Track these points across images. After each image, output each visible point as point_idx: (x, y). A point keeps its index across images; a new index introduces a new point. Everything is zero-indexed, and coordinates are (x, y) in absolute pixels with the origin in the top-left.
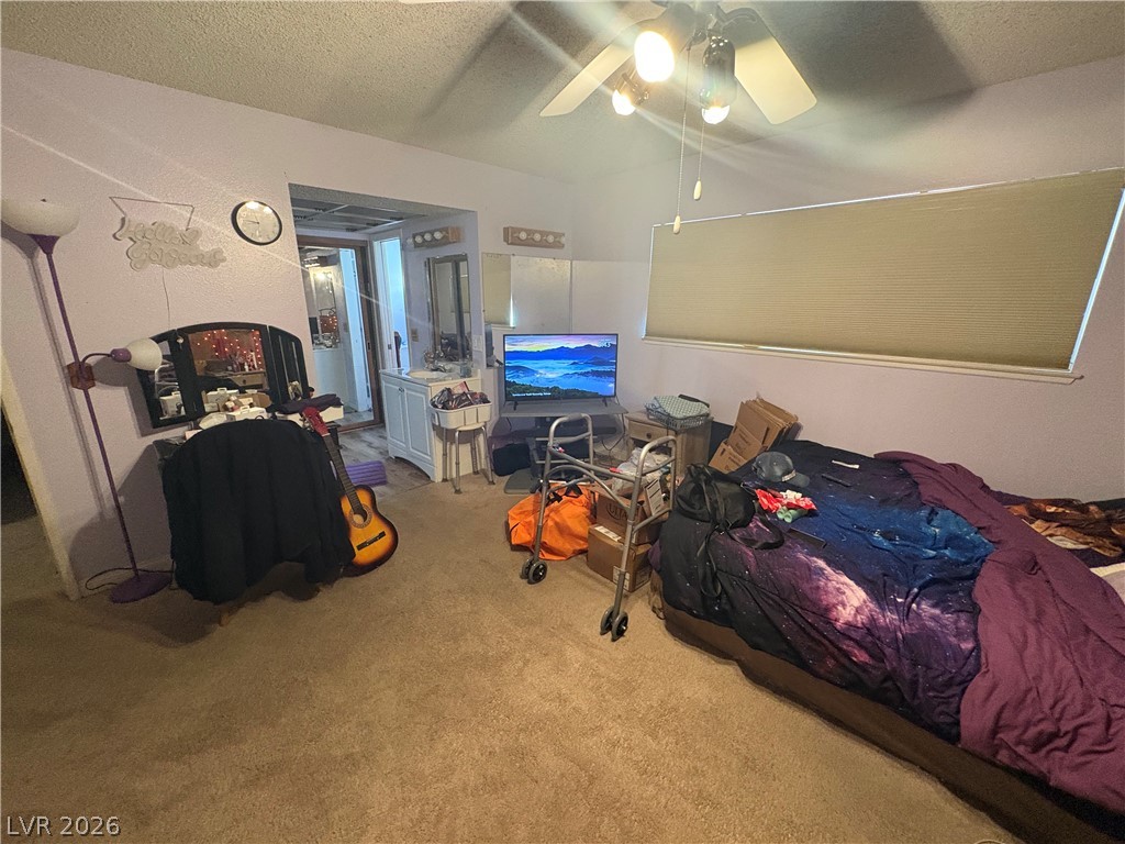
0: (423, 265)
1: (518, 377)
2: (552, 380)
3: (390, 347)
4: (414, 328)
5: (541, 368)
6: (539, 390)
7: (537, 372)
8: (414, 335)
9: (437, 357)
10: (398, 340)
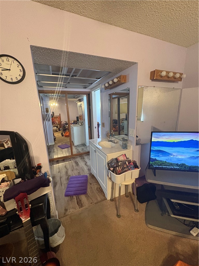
0: (108, 100)
1: (158, 156)
2: (181, 160)
3: (96, 128)
4: (103, 122)
5: (174, 152)
6: (172, 164)
7: (171, 154)
8: (103, 125)
9: (112, 135)
10: (98, 125)
